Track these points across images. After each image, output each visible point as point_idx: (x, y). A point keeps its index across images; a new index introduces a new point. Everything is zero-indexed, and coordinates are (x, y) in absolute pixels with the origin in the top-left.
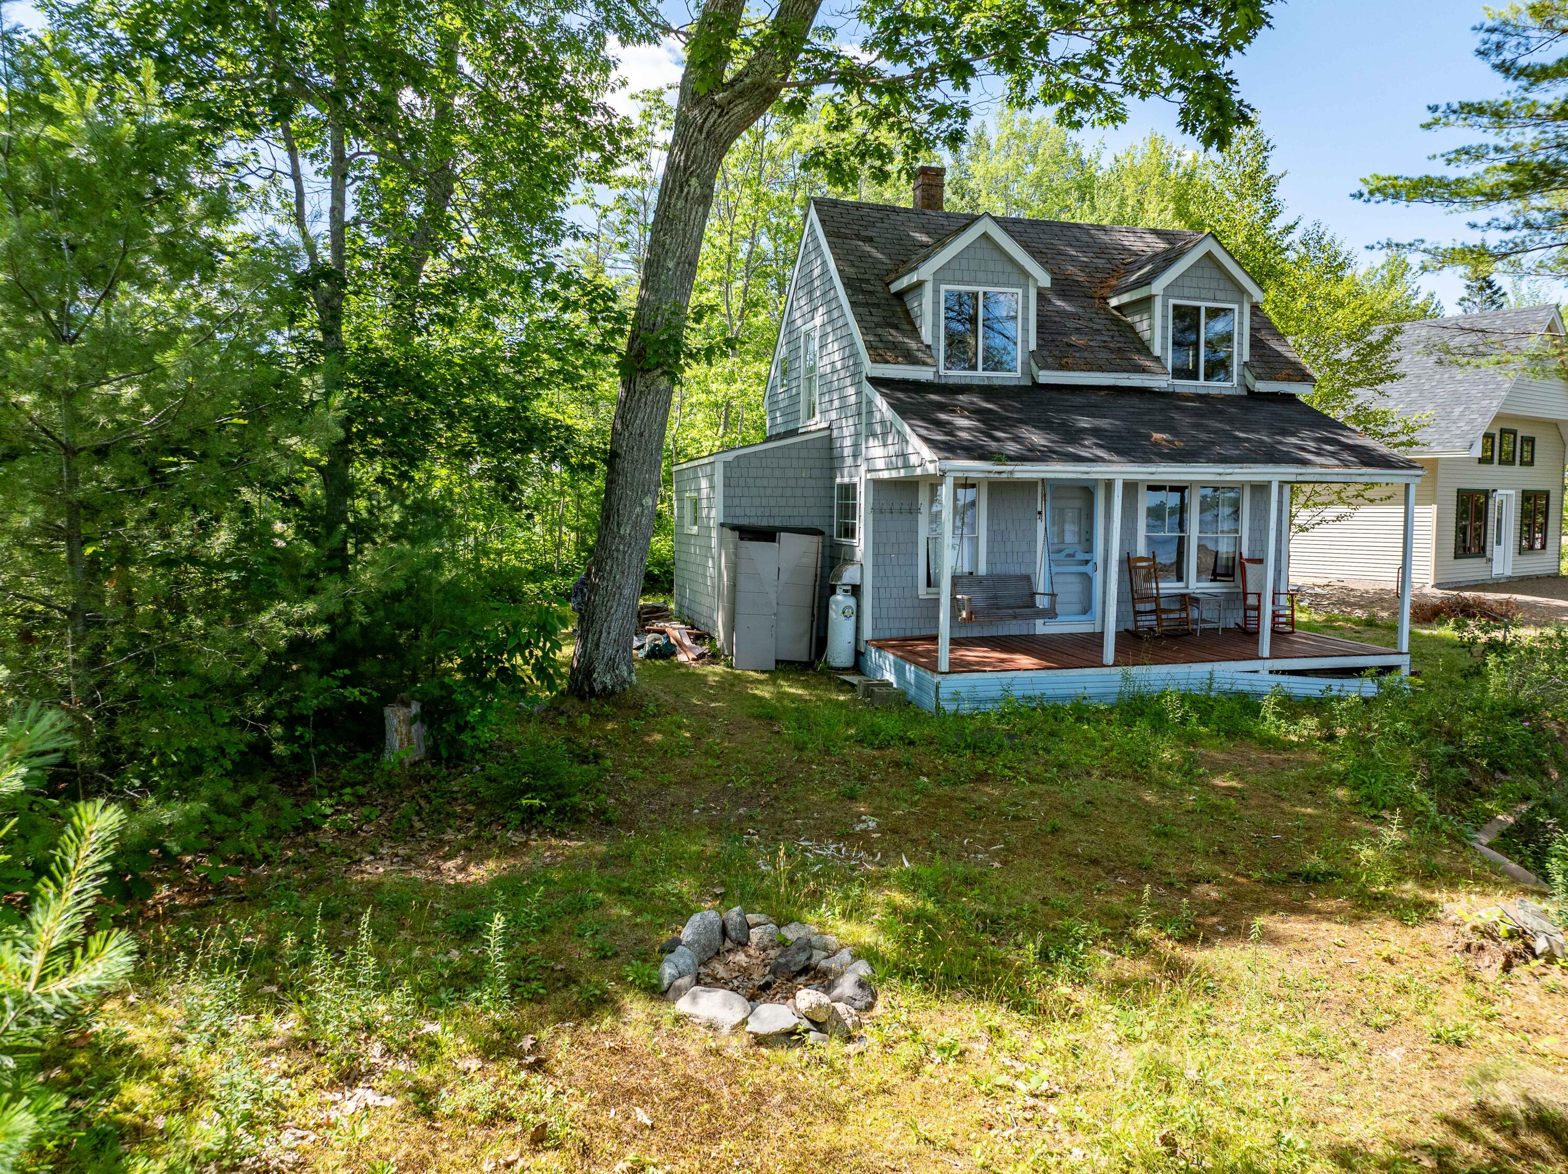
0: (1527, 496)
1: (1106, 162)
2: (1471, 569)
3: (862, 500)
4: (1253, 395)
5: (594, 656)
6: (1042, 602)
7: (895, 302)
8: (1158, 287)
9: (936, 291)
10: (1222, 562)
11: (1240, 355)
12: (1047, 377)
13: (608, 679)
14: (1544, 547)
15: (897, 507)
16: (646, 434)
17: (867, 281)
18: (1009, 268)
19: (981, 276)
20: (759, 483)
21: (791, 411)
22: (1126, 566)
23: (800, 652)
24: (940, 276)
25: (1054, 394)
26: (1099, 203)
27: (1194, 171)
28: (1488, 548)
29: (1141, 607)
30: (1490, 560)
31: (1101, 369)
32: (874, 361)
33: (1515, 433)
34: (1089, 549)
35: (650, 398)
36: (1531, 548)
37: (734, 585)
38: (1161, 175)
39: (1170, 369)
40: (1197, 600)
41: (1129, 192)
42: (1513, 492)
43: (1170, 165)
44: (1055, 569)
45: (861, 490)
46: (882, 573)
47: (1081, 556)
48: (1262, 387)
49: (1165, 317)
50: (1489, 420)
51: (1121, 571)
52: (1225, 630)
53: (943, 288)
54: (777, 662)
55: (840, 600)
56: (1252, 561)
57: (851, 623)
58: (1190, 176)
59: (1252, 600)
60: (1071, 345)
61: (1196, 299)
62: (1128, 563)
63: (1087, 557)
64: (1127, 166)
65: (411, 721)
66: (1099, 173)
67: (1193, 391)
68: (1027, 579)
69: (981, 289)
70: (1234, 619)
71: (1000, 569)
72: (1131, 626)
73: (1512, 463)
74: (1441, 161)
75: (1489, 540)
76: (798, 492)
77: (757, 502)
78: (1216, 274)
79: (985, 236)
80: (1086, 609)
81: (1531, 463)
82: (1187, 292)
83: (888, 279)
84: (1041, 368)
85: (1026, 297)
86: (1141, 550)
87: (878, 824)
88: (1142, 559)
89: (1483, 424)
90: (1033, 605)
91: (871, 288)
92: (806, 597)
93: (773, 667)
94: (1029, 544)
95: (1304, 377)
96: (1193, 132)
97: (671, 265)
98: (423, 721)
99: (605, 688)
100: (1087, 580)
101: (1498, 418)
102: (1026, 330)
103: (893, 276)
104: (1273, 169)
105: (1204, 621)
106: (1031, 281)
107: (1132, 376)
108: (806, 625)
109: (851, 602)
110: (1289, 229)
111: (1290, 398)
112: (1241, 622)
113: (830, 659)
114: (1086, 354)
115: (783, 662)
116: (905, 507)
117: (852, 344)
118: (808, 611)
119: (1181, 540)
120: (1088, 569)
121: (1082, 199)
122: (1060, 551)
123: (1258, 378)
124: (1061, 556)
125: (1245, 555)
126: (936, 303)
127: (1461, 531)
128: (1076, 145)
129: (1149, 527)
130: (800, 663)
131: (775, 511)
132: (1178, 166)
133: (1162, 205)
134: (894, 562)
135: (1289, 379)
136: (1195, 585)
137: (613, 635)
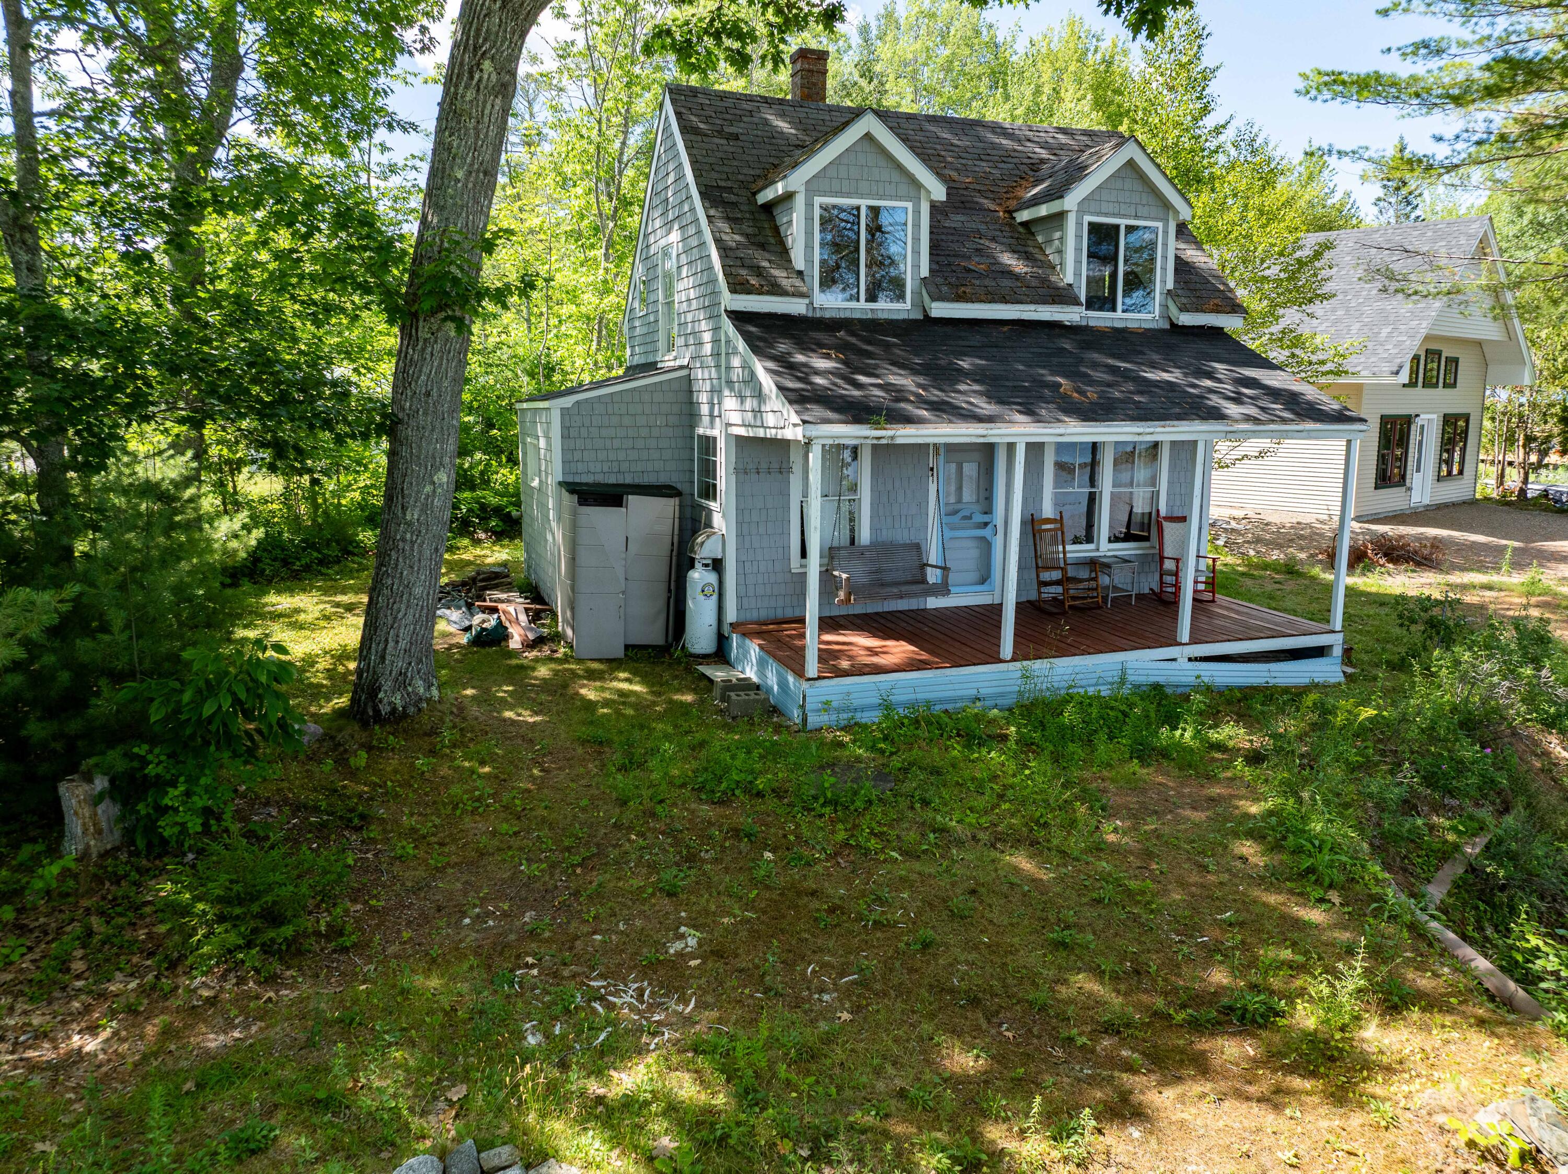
0: (1449, 420)
1: (1021, 46)
2: (1392, 499)
3: (723, 459)
4: (1176, 329)
5: (379, 670)
6: (933, 576)
7: (763, 217)
8: (1071, 201)
9: (809, 205)
10: (1136, 519)
11: (1164, 282)
12: (940, 310)
13: (398, 700)
14: (1461, 472)
15: (764, 465)
16: (435, 393)
17: (729, 190)
18: (896, 176)
19: (864, 186)
20: (604, 433)
21: (649, 340)
22: (1029, 528)
23: (654, 634)
24: (813, 187)
25: (949, 329)
26: (1012, 91)
27: (1112, 57)
28: (1408, 476)
29: (1046, 576)
30: (1410, 489)
31: (1004, 300)
32: (733, 291)
33: (1439, 353)
34: (988, 511)
35: (437, 347)
36: (1450, 473)
37: (574, 559)
38: (1078, 61)
39: (1083, 299)
40: (1108, 566)
41: (1045, 77)
42: (1435, 416)
43: (1087, 50)
44: (948, 534)
45: (721, 444)
46: (747, 545)
47: (979, 518)
48: (1186, 319)
49: (1079, 237)
50: (1417, 342)
51: (1023, 533)
52: (1140, 597)
53: (818, 200)
54: (627, 647)
55: (699, 576)
56: (1171, 519)
57: (712, 602)
58: (1109, 63)
59: (1169, 565)
60: (969, 270)
61: (1114, 215)
62: (1032, 525)
63: (986, 518)
64: (1044, 50)
65: (96, 800)
66: (1014, 58)
67: (1109, 324)
68: (917, 548)
69: (864, 203)
70: (1148, 584)
71: (886, 535)
72: (1033, 596)
73: (1436, 385)
74: (1395, 55)
75: (1409, 468)
76: (653, 443)
77: (602, 455)
78: (1138, 186)
79: (868, 137)
80: (984, 578)
81: (1454, 385)
82: (1105, 207)
83: (754, 187)
84: (934, 299)
85: (917, 212)
86: (1048, 510)
87: (700, 944)
88: (1048, 521)
89: (1412, 346)
90: (924, 581)
91: (733, 198)
92: (660, 570)
93: (620, 653)
94: (919, 505)
95: (1235, 308)
96: (1118, 13)
97: (460, 174)
98: (113, 799)
99: (394, 709)
100: (986, 546)
101: (1427, 338)
102: (916, 252)
103: (760, 183)
104: (1207, 61)
105: (1116, 588)
106: (923, 192)
107: (1041, 308)
108: (661, 603)
109: (712, 578)
110: (1218, 130)
111: (1217, 333)
112: (1157, 589)
113: (688, 645)
114: (987, 282)
115: (634, 647)
116: (775, 465)
117: (711, 268)
118: (663, 587)
119: (1092, 498)
120: (987, 532)
121: (994, 86)
122: (955, 512)
123: (1183, 309)
124: (956, 519)
125: (1163, 513)
126: (809, 219)
127: (1382, 459)
128: (991, 26)
129: (1057, 484)
130: (654, 647)
131: (625, 467)
132: (1096, 51)
133: (1078, 95)
134: (762, 530)
135: (1217, 310)
136: (1104, 548)
137: (402, 644)
